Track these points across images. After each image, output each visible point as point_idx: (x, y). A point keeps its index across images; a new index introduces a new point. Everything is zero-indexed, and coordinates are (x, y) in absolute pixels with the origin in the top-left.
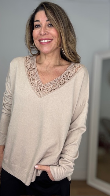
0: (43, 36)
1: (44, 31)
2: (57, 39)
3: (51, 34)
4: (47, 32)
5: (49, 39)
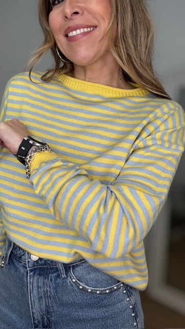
0: (71, 19)
1: (72, 7)
2: (107, 22)
3: (90, 12)
4: (79, 7)
5: (87, 27)
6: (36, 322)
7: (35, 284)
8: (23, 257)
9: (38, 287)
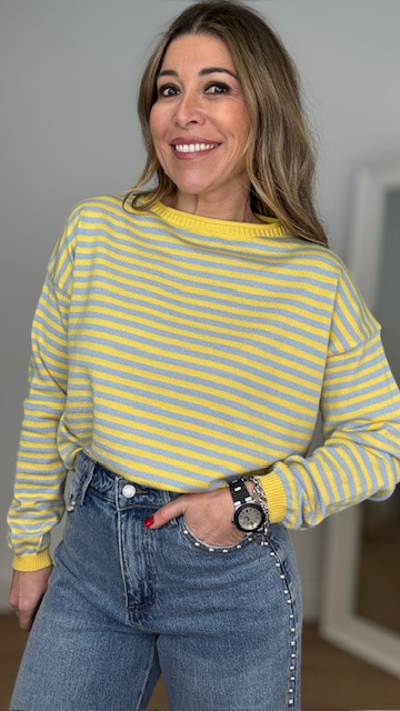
1: (190, 112)
6: (131, 592)
7: (129, 533)
8: (110, 492)
9: (134, 537)
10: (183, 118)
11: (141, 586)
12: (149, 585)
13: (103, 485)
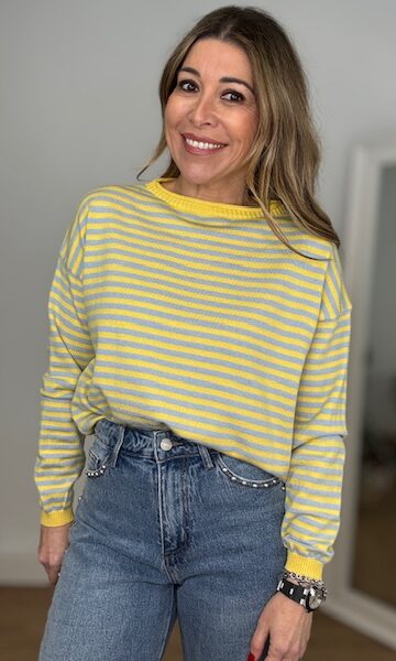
0: (199, 128)
10: (198, 118)
11: (179, 532)
12: (186, 530)
13: (136, 445)
